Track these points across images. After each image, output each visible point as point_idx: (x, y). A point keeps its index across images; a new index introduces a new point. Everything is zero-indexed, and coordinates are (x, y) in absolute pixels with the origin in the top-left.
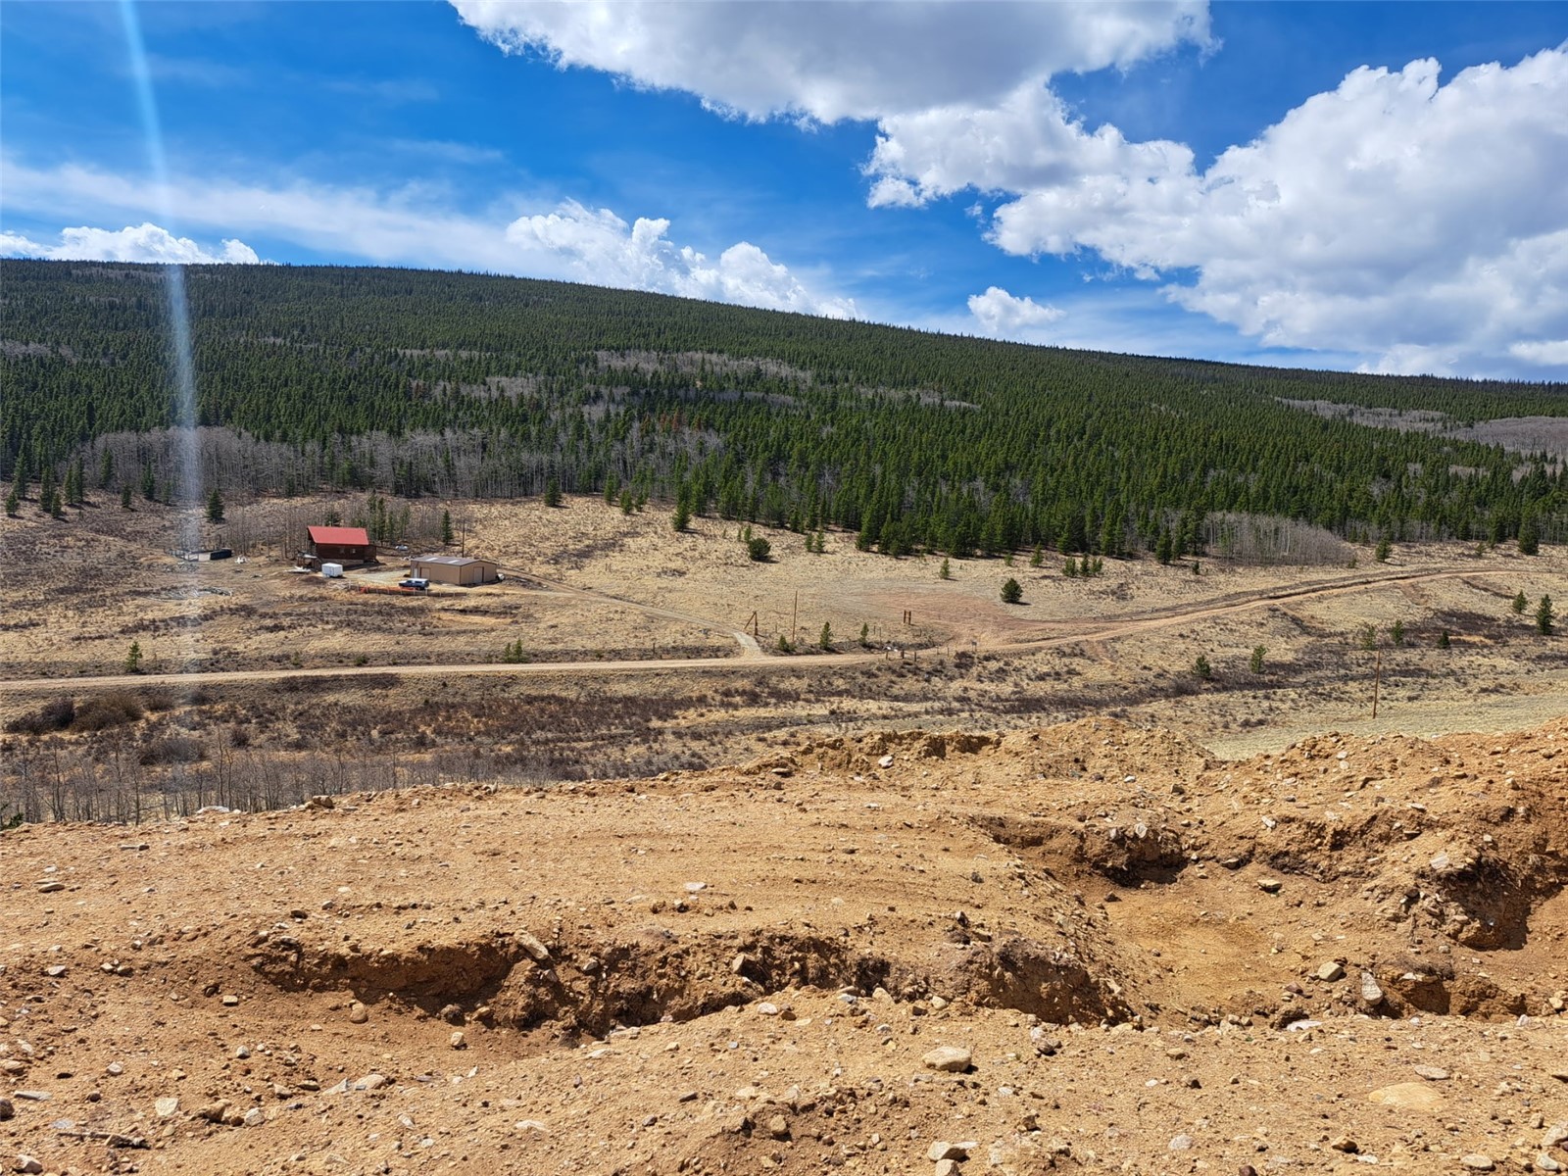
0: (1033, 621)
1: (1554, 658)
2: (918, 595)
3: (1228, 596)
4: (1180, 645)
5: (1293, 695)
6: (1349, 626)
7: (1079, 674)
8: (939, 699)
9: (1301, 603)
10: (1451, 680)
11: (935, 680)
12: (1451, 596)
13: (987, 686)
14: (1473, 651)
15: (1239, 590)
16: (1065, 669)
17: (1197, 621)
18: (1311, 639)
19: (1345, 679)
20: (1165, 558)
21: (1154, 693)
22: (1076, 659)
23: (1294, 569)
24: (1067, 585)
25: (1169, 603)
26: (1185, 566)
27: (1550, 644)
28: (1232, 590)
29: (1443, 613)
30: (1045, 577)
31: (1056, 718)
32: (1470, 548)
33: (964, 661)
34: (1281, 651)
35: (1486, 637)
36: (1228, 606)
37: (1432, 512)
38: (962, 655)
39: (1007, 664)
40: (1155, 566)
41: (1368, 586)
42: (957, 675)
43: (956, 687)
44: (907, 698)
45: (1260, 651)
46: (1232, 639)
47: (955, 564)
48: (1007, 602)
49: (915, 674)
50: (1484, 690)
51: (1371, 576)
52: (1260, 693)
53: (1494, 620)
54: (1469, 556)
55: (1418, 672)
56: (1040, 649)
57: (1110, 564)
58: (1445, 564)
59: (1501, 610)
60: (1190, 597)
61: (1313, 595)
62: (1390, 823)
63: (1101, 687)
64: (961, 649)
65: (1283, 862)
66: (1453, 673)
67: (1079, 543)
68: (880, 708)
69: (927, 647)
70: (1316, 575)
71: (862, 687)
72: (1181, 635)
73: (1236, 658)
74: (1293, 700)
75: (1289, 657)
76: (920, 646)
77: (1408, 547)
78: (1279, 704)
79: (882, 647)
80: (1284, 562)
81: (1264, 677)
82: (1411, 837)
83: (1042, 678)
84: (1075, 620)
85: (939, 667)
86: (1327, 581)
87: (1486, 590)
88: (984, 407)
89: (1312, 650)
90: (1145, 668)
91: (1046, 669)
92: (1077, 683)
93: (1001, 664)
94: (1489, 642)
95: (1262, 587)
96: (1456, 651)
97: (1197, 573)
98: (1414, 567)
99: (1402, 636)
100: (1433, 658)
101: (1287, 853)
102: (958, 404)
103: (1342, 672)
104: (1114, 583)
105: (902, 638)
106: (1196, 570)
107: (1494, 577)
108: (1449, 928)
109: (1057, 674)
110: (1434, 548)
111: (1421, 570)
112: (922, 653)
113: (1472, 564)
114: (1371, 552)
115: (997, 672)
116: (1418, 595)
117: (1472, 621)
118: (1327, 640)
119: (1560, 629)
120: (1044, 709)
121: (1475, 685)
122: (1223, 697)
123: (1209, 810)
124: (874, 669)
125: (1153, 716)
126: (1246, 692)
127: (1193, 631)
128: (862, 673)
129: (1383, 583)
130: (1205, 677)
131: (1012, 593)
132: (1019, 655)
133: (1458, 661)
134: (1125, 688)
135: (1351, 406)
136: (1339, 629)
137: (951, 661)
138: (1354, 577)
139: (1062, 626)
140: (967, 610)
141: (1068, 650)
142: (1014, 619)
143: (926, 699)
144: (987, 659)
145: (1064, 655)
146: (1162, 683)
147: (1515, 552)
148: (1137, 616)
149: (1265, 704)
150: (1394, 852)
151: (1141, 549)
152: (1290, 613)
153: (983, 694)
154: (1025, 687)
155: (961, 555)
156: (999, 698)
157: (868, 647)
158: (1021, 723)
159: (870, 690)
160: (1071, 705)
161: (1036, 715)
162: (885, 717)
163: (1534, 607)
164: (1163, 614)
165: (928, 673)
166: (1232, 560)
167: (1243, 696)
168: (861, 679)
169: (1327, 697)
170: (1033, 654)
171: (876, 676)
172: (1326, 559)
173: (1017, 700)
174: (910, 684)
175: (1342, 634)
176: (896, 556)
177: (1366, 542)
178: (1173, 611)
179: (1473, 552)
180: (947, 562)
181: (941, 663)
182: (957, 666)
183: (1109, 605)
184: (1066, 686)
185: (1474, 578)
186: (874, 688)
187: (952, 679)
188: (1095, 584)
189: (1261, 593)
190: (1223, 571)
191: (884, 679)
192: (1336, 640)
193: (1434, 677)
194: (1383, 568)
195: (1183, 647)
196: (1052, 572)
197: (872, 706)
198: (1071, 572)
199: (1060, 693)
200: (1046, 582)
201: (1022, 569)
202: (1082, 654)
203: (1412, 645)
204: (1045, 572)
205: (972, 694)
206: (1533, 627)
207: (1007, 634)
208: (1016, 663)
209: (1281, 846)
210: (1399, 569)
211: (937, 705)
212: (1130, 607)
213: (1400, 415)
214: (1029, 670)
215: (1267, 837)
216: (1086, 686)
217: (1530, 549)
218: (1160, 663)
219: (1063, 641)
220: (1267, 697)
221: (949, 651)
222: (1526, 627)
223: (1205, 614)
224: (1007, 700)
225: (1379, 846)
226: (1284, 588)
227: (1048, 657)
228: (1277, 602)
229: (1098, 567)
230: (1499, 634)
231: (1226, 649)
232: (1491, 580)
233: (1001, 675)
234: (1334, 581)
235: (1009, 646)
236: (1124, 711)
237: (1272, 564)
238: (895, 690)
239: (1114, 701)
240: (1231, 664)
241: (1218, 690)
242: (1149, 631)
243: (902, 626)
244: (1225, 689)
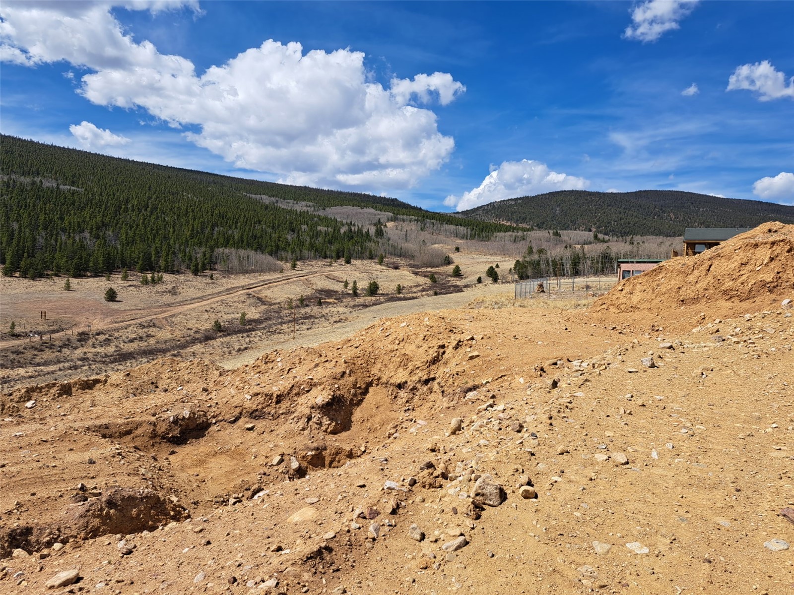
0: (124, 310)
1: (358, 306)
2: (50, 301)
3: (228, 290)
4: (206, 316)
5: (260, 334)
6: (282, 299)
7: (153, 336)
8: (68, 361)
9: (261, 291)
10: (323, 318)
11: (65, 350)
12: (322, 283)
13: (101, 350)
14: (330, 306)
15: (233, 286)
16: (145, 335)
17: (214, 303)
18: (266, 307)
19: (281, 323)
20: (196, 272)
21: (194, 341)
22: (151, 328)
23: (257, 274)
24: (144, 290)
25: (199, 295)
26: (206, 276)
27: (357, 300)
28: (229, 286)
29: (318, 290)
30: (130, 286)
31: (141, 361)
32: (327, 262)
33: (83, 337)
34: (253, 313)
35: (335, 299)
36: (228, 294)
37: (312, 247)
38: (83, 334)
39: (110, 336)
40: (191, 277)
41: (289, 281)
42: (79, 345)
43: (79, 352)
44: (45, 364)
45: (244, 314)
46: (231, 310)
47: (74, 281)
48: (108, 301)
49: (51, 348)
50: (335, 322)
51: (290, 276)
52: (245, 335)
53: (337, 292)
54: (327, 265)
55: (310, 317)
56: (130, 325)
57: (167, 277)
58: (318, 269)
59: (339, 287)
60: (209, 291)
61: (266, 286)
62: (299, 387)
63: (166, 342)
64: (80, 330)
65: (255, 415)
66: (323, 316)
67: (149, 266)
68: (27, 372)
69: (58, 331)
70: (267, 277)
71: (12, 361)
72: (206, 311)
73: (233, 319)
74: (259, 336)
75: (257, 316)
76: (54, 332)
77: (304, 262)
78: (253, 339)
79: (26, 335)
80: (253, 271)
81: (246, 326)
82: (308, 391)
83: (132, 341)
84: (149, 308)
85: (67, 343)
86: (271, 279)
87: (334, 279)
88: (86, 190)
89: (267, 312)
90: (189, 329)
91: (134, 336)
92: (152, 341)
93: (107, 336)
94: (336, 301)
95: (243, 284)
96: (324, 306)
97: (212, 279)
98: (307, 271)
99: (304, 302)
100: (315, 310)
101: (257, 410)
102: (69, 187)
103: (280, 320)
104: (170, 287)
105: (40, 328)
106: (211, 277)
107: (336, 274)
108: (324, 428)
109: (141, 338)
110: (314, 263)
111: (309, 272)
112: (53, 336)
113: (328, 269)
114: (289, 265)
115: (105, 341)
116: (308, 283)
117: (329, 293)
118: (273, 307)
119: (361, 294)
120: (134, 358)
121: (332, 320)
122: (228, 339)
123: (220, 397)
124: (21, 349)
125: (194, 353)
126: (238, 335)
127: (211, 308)
128: (12, 352)
129: (295, 279)
130: (220, 330)
131: (111, 296)
132: (117, 330)
133: (325, 310)
134: (179, 341)
135: (277, 199)
136: (278, 301)
137: (74, 338)
138: (283, 277)
139: (142, 312)
140: (84, 307)
141: (146, 324)
142: (113, 310)
143: (59, 362)
144: (98, 334)
145: (144, 327)
146: (198, 336)
147: (343, 263)
148: (182, 303)
149: (247, 340)
150: (301, 400)
151: (183, 268)
152: (256, 295)
153: (97, 354)
154: (122, 347)
155: (76, 276)
156: (106, 356)
157: (16, 336)
158: (121, 367)
159: (19, 362)
160: (149, 354)
161: (129, 361)
162: (31, 377)
163: (351, 286)
164: (196, 300)
165: (60, 347)
166: (229, 272)
167: (237, 337)
168: (12, 356)
169: (274, 333)
170: (126, 329)
171: (23, 353)
172: (271, 269)
173: (118, 355)
174: (48, 355)
175: (279, 303)
176: (33, 278)
177: (287, 261)
178: (201, 298)
179: (328, 264)
180: (68, 280)
181: (68, 340)
182: (79, 340)
183: (168, 299)
184: (146, 344)
185: (329, 275)
186: (22, 360)
187: (76, 348)
188: (159, 288)
189: (243, 287)
190: (224, 277)
191: (29, 354)
192: (277, 306)
193: (317, 318)
194: (294, 272)
195: (207, 316)
196: (135, 283)
197: (22, 371)
198: (145, 282)
199: (143, 348)
200: (132, 288)
201: (117, 282)
202: (154, 325)
203: (307, 306)
204: (130, 283)
205: (89, 355)
206: (351, 294)
207: (109, 319)
208: (116, 334)
209: (254, 407)
210: (301, 272)
211: (67, 365)
212: (179, 298)
213: (297, 203)
214: (124, 338)
215: (248, 404)
216: (157, 342)
217: (348, 262)
218: (196, 325)
219: (143, 320)
220: (248, 336)
221: (72, 333)
222: (349, 294)
223: (217, 299)
224: (111, 356)
225: (295, 398)
226: (253, 284)
227: (135, 329)
228: (250, 291)
229: (160, 279)
230: (339, 297)
231: (228, 315)
232: (336, 275)
233: (107, 342)
234: (274, 279)
235: (111, 326)
236: (178, 352)
237: (247, 272)
238: (38, 360)
239: (173, 348)
240: (230, 322)
241: (225, 336)
242: (190, 310)
243: (39, 321)
244: (229, 335)
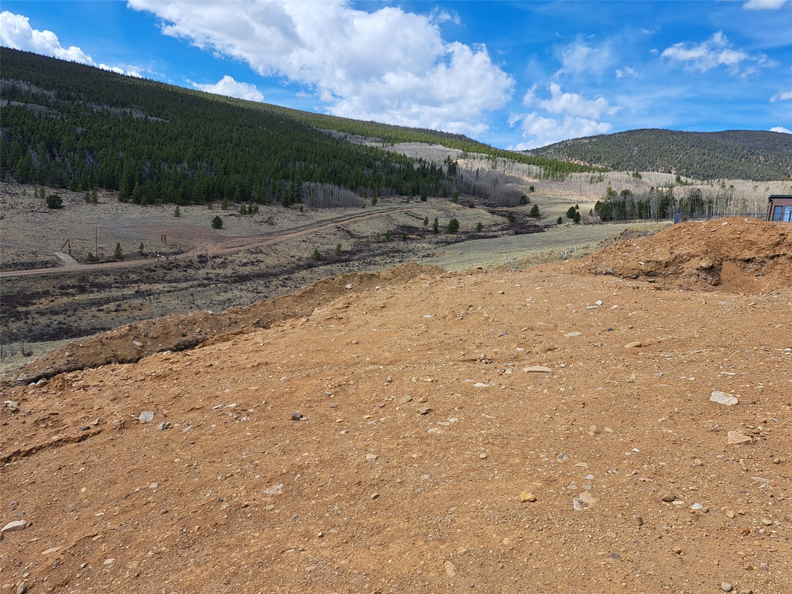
0: (232, 237)
1: (441, 242)
2: (165, 226)
3: (318, 222)
4: (304, 245)
5: (357, 264)
6: (369, 234)
7: (262, 262)
8: (195, 280)
9: (348, 224)
10: (411, 253)
11: (189, 270)
12: (404, 220)
13: (220, 271)
14: (415, 241)
15: (322, 219)
16: (255, 260)
17: (308, 234)
18: (355, 240)
19: (374, 256)
20: (286, 205)
21: (299, 268)
22: (259, 255)
23: (342, 209)
24: (243, 218)
25: (294, 226)
26: (296, 208)
27: (439, 237)
28: (319, 219)
29: (401, 226)
30: (231, 215)
31: (259, 283)
32: (404, 199)
33: (203, 259)
34: (347, 246)
35: (418, 235)
36: (319, 226)
37: (388, 183)
38: (201, 256)
39: (225, 259)
40: (282, 209)
41: (372, 216)
42: (201, 267)
43: (202, 273)
44: (177, 281)
45: (340, 246)
46: (325, 241)
47: (182, 208)
48: (216, 228)
49: (177, 268)
50: (424, 256)
51: (373, 211)
52: (344, 264)
53: (418, 228)
54: (404, 202)
55: (398, 251)
56: (240, 251)
57: (261, 208)
58: (397, 206)
59: (419, 224)
60: (301, 223)
61: (352, 220)
63: (274, 267)
64: (199, 253)
66: (410, 251)
67: (245, 196)
68: (164, 287)
69: (179, 254)
70: (351, 211)
71: (148, 277)
72: (304, 241)
73: (328, 250)
74: (357, 266)
75: (349, 248)
76: (175, 253)
77: (382, 198)
78: (353, 268)
79: (154, 256)
80: (337, 206)
81: (343, 257)
83: (245, 265)
84: (252, 236)
85: (190, 264)
86: (356, 214)
87: (413, 216)
88: (171, 121)
89: (356, 245)
90: (292, 257)
91: (245, 260)
92: (263, 266)
93: (223, 260)
94: (419, 237)
95: (331, 217)
96: (409, 242)
97: (302, 212)
98: (386, 207)
99: (389, 236)
100: (402, 245)
102: (156, 119)
103: (372, 253)
104: (266, 217)
105: (163, 250)
106: (301, 210)
107: (415, 211)
109: (252, 262)
110: (391, 199)
111: (389, 209)
112: (178, 257)
113: (406, 206)
114: (369, 201)
115: (221, 263)
116: (390, 219)
117: (411, 229)
118: (361, 240)
119: (441, 231)
120: (251, 280)
121: (420, 254)
122: (328, 267)
124: (152, 267)
125: (303, 278)
126: (337, 264)
127: (308, 239)
128: (146, 270)
129: (377, 214)
130: (319, 259)
131: (218, 223)
132: (231, 254)
133: (412, 246)
134: (285, 267)
136: (365, 235)
137: (196, 259)
138: (366, 212)
139: (247, 239)
140: (195, 233)
141: (254, 251)
142: (221, 237)
143: (186, 280)
144: (214, 257)
145: (253, 253)
146: (301, 263)
147: (420, 200)
148: (281, 232)
149: (347, 269)
151: (275, 201)
152: (346, 229)
153: (218, 275)
154: (238, 270)
155: (183, 204)
156: (226, 277)
157: (145, 256)
158: (243, 287)
159: (153, 278)
160: (263, 277)
161: (249, 283)
162: (169, 292)
163: (431, 222)
164: (293, 231)
165: (185, 267)
166: (315, 206)
167: (337, 266)
168: (146, 273)
169: (369, 264)
170: (237, 254)
171: (154, 271)
172: (354, 204)
173: (236, 276)
174: (175, 273)
175: (366, 237)
176: (144, 204)
177: (366, 197)
178: (296, 229)
179: (406, 201)
180: (178, 207)
181: (191, 261)
182: (199, 262)
183: (265, 228)
184: (258, 268)
185: (408, 211)
186: (156, 277)
187: (198, 269)
188: (256, 217)
189: (331, 220)
190: (313, 210)
191: (160, 272)
192: (365, 240)
193: (405, 252)
194: (375, 208)
195: (306, 247)
196: (234, 212)
197: (159, 287)
198: (243, 212)
199: (256, 272)
200: (232, 217)
201: (217, 211)
202: (261, 252)
203: (392, 240)
204: (230, 212)
205: (211, 275)
206: (431, 231)
207: (220, 245)
208: (230, 258)
210: (381, 208)
211: (195, 283)
212: (277, 228)
213: (366, 139)
214: (237, 262)
216: (267, 267)
217: (424, 200)
218: (298, 254)
219: (250, 247)
220: (347, 266)
221: (193, 255)
222: (430, 231)
223: (311, 230)
224: (231, 277)
226: (340, 218)
227: (245, 254)
228: (339, 224)
229: (256, 210)
230: (422, 234)
231: (324, 246)
232: (415, 212)
233: (224, 265)
234: (359, 214)
235: (224, 251)
236: (288, 277)
237: (332, 207)
238: (168, 277)
239: (282, 273)
240: (327, 252)
241: (325, 264)
242: (288, 239)
243: (161, 243)
244: (328, 264)
